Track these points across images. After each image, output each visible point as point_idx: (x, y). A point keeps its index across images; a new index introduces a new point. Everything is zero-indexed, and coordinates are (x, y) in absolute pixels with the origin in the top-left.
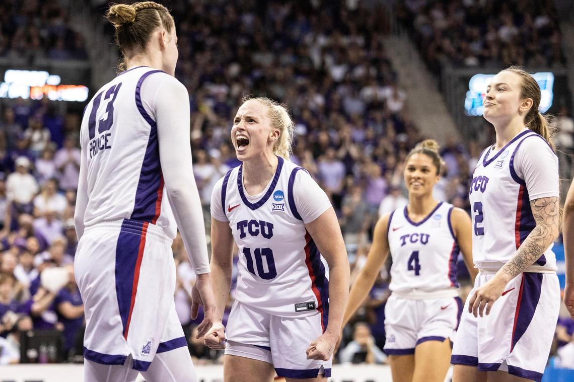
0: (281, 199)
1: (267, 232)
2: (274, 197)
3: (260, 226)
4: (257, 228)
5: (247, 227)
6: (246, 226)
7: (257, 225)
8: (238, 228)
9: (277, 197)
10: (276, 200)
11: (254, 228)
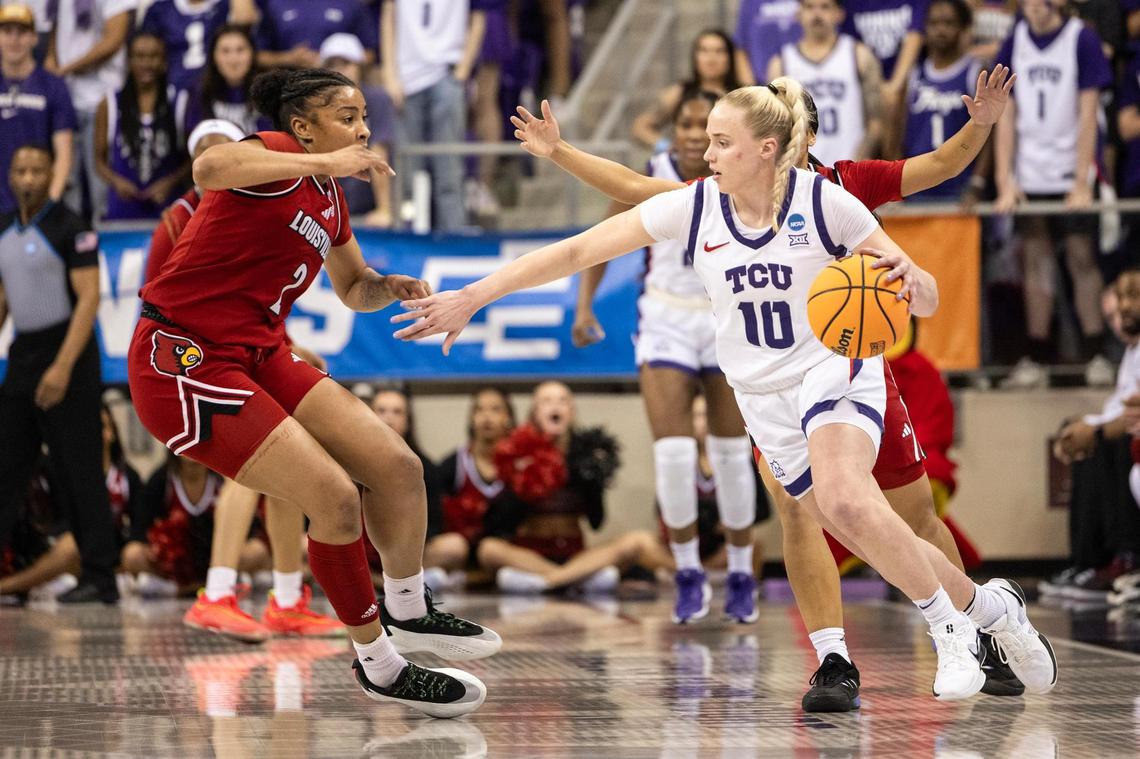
0: (800, 228)
1: (781, 280)
2: (789, 224)
3: (769, 272)
4: (765, 276)
5: (747, 276)
6: (743, 274)
7: (764, 271)
8: (728, 279)
9: (793, 224)
10: (794, 228)
11: (758, 276)
